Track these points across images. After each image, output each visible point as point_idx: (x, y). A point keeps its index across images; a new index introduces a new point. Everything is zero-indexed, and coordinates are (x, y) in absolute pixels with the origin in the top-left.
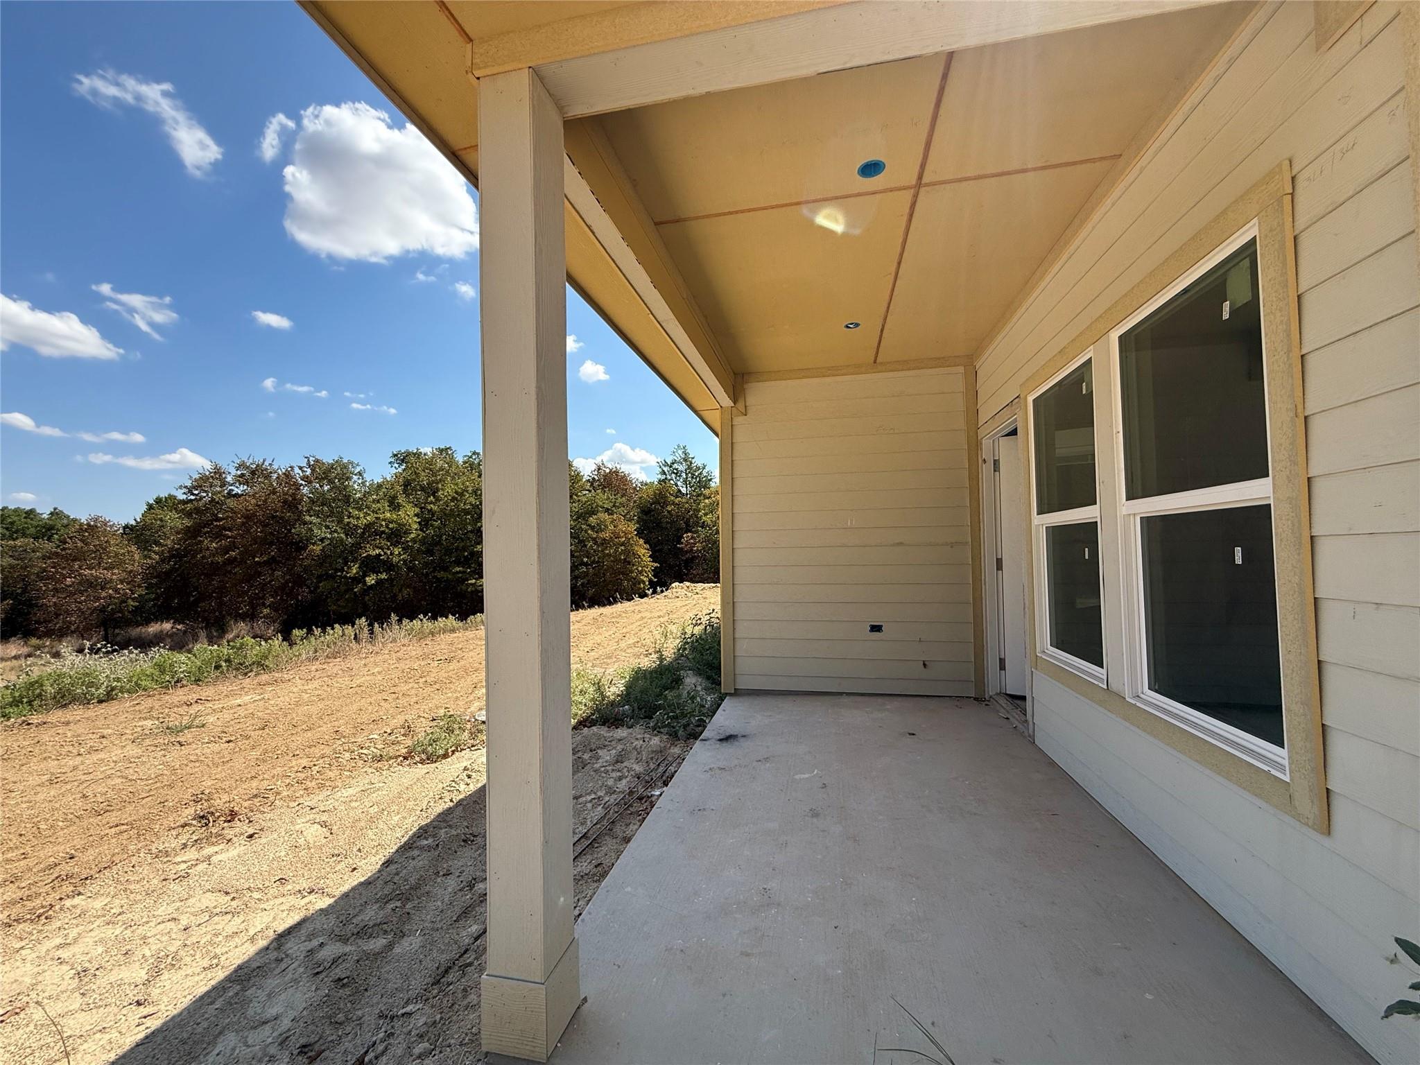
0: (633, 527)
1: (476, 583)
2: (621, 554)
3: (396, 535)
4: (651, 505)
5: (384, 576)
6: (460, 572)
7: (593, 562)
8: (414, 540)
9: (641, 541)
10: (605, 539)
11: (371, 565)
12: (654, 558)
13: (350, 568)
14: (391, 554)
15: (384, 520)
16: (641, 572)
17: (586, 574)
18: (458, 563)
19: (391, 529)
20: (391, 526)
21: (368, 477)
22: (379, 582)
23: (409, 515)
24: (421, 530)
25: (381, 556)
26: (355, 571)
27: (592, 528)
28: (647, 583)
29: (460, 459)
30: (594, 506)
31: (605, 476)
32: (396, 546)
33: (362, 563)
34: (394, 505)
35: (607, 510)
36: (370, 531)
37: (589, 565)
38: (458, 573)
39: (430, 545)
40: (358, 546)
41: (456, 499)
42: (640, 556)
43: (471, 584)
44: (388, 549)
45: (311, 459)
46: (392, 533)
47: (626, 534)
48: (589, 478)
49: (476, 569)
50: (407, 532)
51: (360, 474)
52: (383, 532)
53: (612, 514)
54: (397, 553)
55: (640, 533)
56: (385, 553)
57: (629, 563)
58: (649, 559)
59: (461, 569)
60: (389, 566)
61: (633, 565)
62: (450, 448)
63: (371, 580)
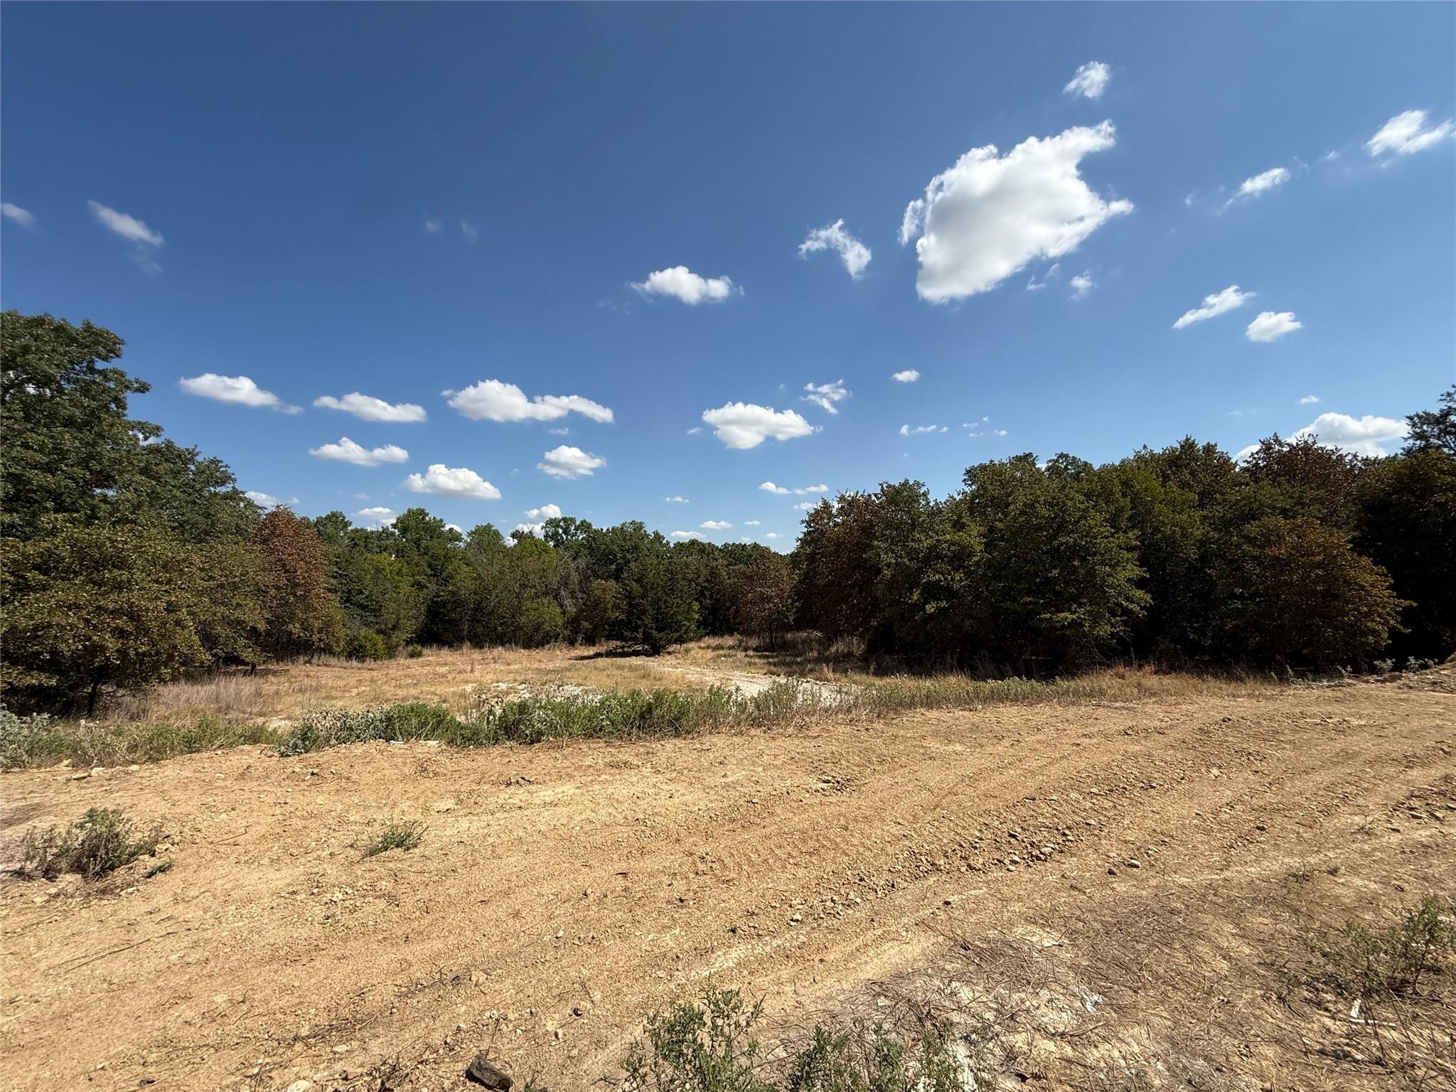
0: (1342, 538)
1: (1051, 618)
2: (1316, 582)
3: (959, 558)
4: (1390, 495)
5: (944, 604)
6: (1030, 603)
7: (1257, 594)
8: (977, 564)
9: (1365, 561)
10: (1277, 558)
11: (932, 591)
12: (1400, 589)
13: (911, 594)
14: (952, 579)
15: (946, 542)
16: (1368, 615)
17: (1241, 613)
18: (1030, 592)
19: (953, 552)
20: (953, 548)
21: (931, 497)
22: (941, 611)
23: (973, 537)
24: (986, 552)
25: (941, 581)
26: (916, 598)
27: (1250, 541)
28: (1385, 635)
29: (1042, 466)
30: (1255, 505)
31: (1282, 458)
32: (957, 570)
33: (924, 588)
34: (958, 526)
35: (1284, 512)
36: (933, 556)
37: (1247, 599)
38: (1026, 604)
39: (996, 570)
40: (920, 571)
41: (1026, 513)
42: (1363, 588)
43: (1046, 619)
44: (949, 574)
45: (885, 485)
46: (954, 557)
47: (1325, 548)
48: (1245, 465)
49: (1051, 599)
50: (971, 555)
51: (924, 494)
52: (946, 556)
53: (1294, 517)
54: (958, 578)
55: (1360, 546)
56: (946, 579)
57: (1336, 597)
58: (1386, 593)
59: (1031, 599)
60: (949, 593)
61: (1347, 602)
62: (1030, 455)
63: (930, 608)
